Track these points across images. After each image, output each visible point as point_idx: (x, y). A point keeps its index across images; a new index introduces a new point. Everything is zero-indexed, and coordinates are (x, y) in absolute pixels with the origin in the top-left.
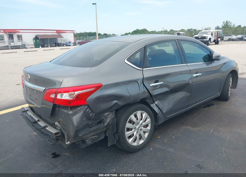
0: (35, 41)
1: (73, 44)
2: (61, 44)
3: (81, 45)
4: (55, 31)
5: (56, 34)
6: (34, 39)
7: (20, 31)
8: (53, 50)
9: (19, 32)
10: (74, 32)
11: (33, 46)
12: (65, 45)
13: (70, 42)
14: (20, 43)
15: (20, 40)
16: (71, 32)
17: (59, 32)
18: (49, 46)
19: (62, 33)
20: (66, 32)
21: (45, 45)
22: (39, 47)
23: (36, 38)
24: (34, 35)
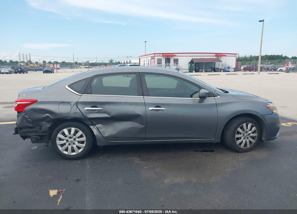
0: (190, 65)
1: (233, 70)
2: (218, 69)
3: (245, 71)
4: (215, 55)
5: (215, 57)
6: (190, 63)
7: (177, 55)
8: (200, 75)
9: (175, 56)
10: (237, 55)
11: (188, 71)
12: (222, 71)
13: (229, 67)
14: (175, 66)
15: (176, 64)
16: (234, 55)
17: (218, 55)
18: (204, 71)
19: (222, 57)
20: (227, 55)
21: (200, 70)
22: (193, 72)
23: (192, 62)
24: (189, 59)
